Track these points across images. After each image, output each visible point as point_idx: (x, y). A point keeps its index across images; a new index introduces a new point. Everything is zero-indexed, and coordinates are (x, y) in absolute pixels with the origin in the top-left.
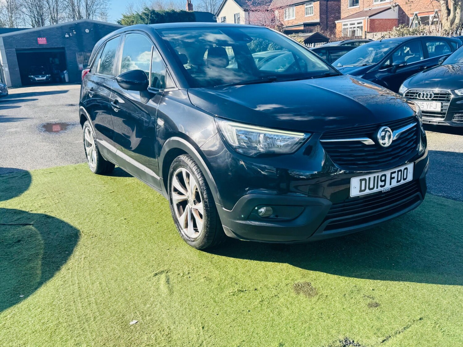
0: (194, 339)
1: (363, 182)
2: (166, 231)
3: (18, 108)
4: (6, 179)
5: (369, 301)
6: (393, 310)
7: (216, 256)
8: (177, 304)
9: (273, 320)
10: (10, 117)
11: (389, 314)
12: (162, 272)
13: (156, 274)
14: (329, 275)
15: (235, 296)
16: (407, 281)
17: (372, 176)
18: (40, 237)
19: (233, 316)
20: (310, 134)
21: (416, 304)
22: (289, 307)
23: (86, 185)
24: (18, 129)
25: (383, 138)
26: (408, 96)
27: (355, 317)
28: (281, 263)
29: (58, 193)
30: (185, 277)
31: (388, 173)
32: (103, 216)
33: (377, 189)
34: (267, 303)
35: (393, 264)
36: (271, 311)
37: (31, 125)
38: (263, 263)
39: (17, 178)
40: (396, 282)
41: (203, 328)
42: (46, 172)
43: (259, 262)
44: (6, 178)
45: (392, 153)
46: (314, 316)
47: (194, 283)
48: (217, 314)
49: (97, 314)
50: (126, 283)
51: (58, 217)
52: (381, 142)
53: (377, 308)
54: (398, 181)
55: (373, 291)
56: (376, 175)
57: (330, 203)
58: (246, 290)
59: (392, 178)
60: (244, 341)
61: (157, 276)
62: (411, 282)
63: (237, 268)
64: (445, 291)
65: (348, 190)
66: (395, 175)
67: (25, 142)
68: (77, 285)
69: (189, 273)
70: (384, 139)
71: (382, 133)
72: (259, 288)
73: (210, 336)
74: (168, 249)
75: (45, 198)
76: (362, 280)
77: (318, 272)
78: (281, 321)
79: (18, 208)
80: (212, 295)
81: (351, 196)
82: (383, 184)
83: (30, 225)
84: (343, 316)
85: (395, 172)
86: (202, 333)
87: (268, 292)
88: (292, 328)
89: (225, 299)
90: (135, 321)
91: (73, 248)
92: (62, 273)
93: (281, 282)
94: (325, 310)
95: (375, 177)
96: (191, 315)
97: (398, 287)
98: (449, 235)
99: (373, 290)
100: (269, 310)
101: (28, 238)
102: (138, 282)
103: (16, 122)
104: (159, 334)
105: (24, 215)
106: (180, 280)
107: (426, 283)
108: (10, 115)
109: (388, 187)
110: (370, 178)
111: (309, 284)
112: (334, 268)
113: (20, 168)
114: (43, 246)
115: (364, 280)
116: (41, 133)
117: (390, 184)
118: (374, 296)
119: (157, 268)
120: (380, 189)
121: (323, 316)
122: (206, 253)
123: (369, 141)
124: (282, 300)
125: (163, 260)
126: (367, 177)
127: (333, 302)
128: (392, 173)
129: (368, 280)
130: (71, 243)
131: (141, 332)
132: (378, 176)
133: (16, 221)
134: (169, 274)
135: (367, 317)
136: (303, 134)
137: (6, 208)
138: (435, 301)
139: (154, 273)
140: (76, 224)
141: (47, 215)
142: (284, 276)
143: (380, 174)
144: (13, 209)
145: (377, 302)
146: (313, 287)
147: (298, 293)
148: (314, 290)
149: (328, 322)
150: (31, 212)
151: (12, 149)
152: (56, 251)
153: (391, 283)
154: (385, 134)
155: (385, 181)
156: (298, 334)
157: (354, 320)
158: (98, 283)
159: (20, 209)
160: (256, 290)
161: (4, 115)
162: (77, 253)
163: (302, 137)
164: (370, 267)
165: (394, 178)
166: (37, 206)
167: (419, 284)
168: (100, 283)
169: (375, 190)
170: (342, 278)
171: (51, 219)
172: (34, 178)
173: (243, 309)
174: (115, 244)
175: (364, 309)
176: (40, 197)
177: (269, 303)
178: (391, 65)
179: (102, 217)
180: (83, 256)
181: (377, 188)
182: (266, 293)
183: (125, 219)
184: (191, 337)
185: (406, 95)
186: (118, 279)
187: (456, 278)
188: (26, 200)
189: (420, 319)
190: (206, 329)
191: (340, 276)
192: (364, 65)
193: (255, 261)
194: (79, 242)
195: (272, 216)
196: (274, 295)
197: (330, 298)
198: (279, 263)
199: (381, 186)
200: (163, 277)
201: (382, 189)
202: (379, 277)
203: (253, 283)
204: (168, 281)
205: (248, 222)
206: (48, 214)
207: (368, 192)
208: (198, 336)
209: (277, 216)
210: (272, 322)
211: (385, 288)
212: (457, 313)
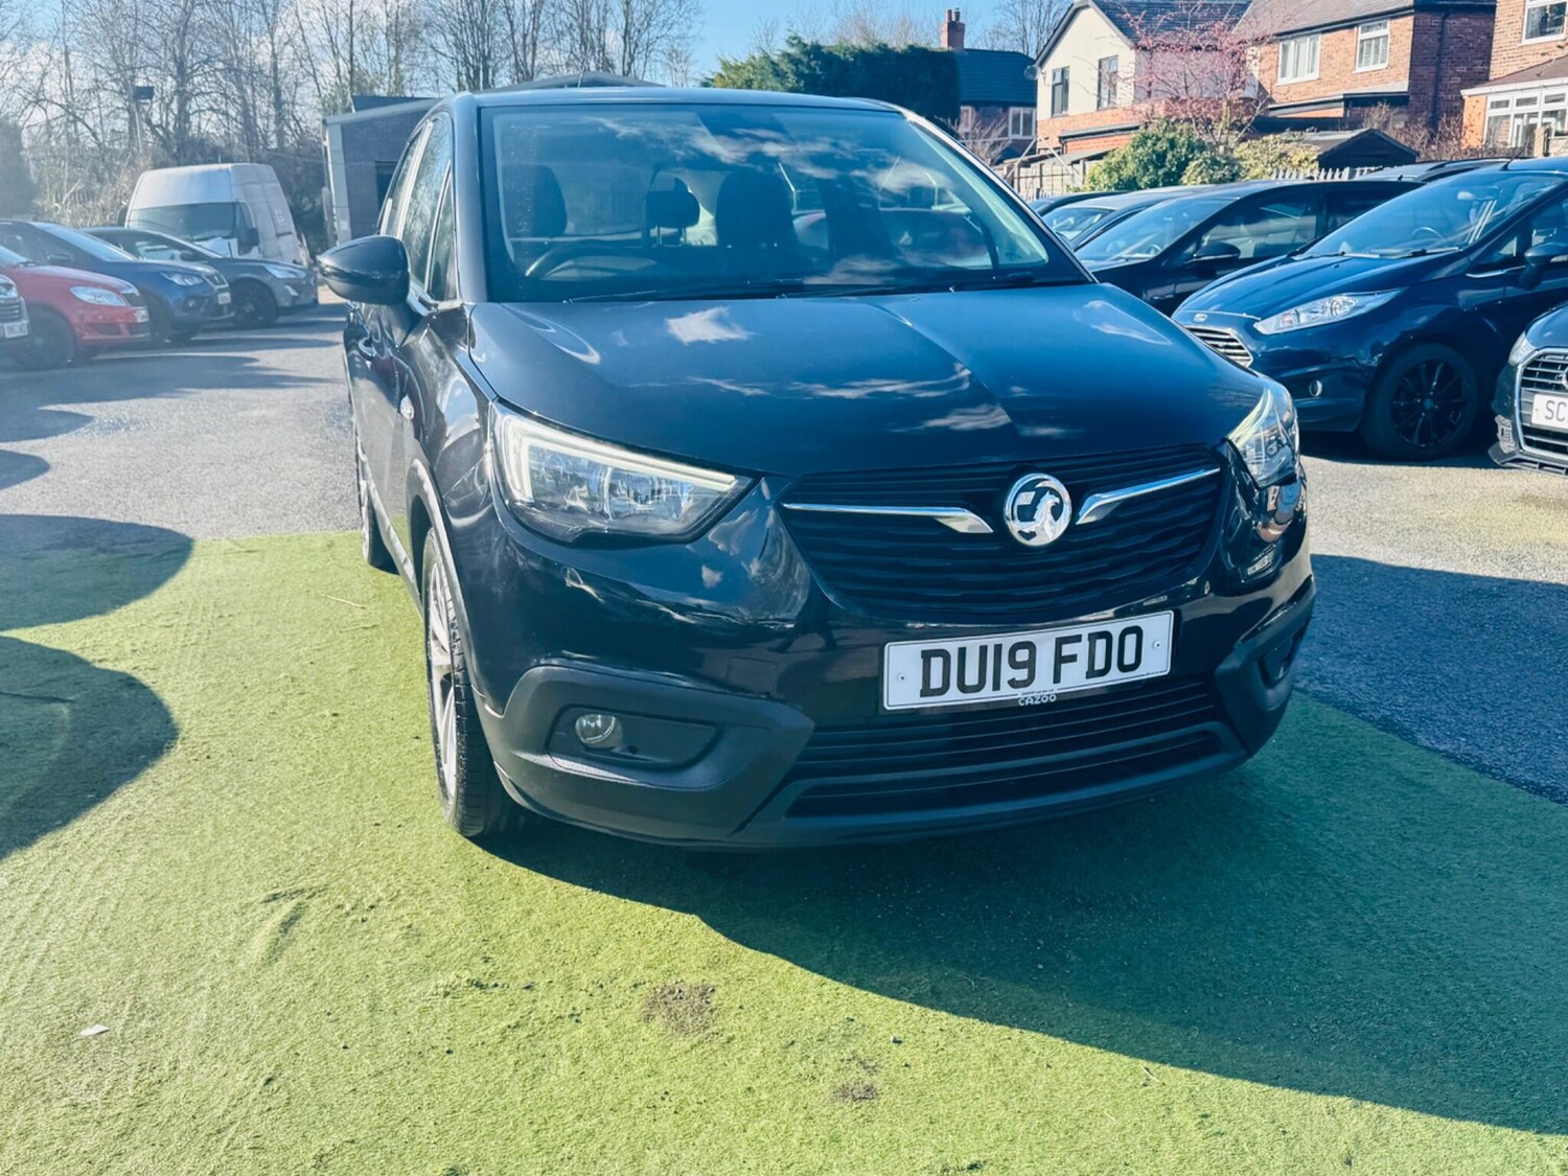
0: (215, 1110)
1: (937, 664)
2: (420, 766)
3: (324, 350)
4: (117, 559)
5: (856, 1074)
6: (907, 1120)
7: (499, 864)
8: (256, 997)
9: (501, 1093)
10: (281, 373)
11: (881, 1134)
12: (296, 892)
13: (275, 897)
14: (799, 970)
15: (448, 999)
16: (1037, 1031)
17: (973, 645)
18: (59, 742)
19: (389, 1060)
20: (749, 481)
21: (1002, 1113)
22: (584, 1056)
23: (317, 597)
24: (271, 413)
25: (1027, 513)
26: (1533, 374)
27: (762, 1124)
28: (677, 913)
29: (217, 615)
30: (353, 917)
31: (1044, 641)
32: (281, 697)
33: (997, 693)
34: (525, 1034)
35: (1040, 966)
36: (516, 1063)
37: (318, 403)
38: (623, 906)
39: (147, 558)
40: (997, 1028)
41: (269, 1081)
42: (238, 549)
43: (612, 899)
44: (120, 555)
45: (1068, 570)
46: (636, 1098)
47: (362, 942)
48: (345, 1047)
49: (19, 990)
50: (171, 911)
51: (155, 689)
52: (1015, 526)
53: (855, 1106)
54: (1092, 673)
55: (894, 1046)
56: (990, 641)
57: (810, 724)
58: (496, 985)
59: (1060, 660)
60: (353, 1142)
61: (274, 904)
62: (1050, 1035)
63: (529, 913)
64: (1145, 1085)
65: (874, 684)
66: (1081, 649)
67: (261, 452)
68: (37, 896)
69: (372, 907)
70: (1031, 519)
71: (1023, 494)
72: (542, 982)
73: (269, 1109)
74: (377, 825)
75: (171, 626)
76: (890, 1001)
77: (770, 956)
78: (520, 1098)
79: (73, 648)
80: (382, 985)
81: (888, 708)
82: (1022, 674)
83: (64, 701)
84: (727, 1117)
85: (1078, 639)
86: (251, 1097)
87: (559, 1001)
88: (535, 1127)
89: (410, 1006)
90: (100, 1028)
91: (120, 783)
92: (29, 854)
93: (627, 975)
94: (687, 1086)
95: (983, 650)
96: (268, 1037)
97: (991, 1045)
98: (1339, 895)
99: (895, 1041)
100: (511, 1061)
101: (30, 739)
102: (207, 914)
103: (281, 391)
104: (131, 1080)
105: (75, 670)
106: (327, 925)
107: (1099, 1047)
108: (285, 366)
109: (1043, 688)
110: (962, 652)
111: (705, 992)
112: (832, 951)
113: (179, 531)
114: (46, 768)
115: (896, 1002)
116: (327, 430)
117: (1057, 679)
118: (882, 1063)
119: (297, 877)
120: (1006, 692)
121: (666, 1102)
122: (480, 850)
123: (964, 521)
124: (581, 1032)
125: (333, 857)
126: (952, 646)
127: (731, 1065)
128: (1060, 642)
129: (909, 1005)
130: (125, 770)
131: (91, 1063)
132: (998, 648)
133: (39, 685)
134: (316, 901)
135: (800, 1129)
136: (730, 478)
137: (47, 645)
138: (1076, 1114)
139: (273, 892)
140: (188, 714)
141: (133, 679)
142: (652, 957)
143: (1008, 640)
144: (59, 651)
145: (877, 1086)
146: (713, 1004)
147: (648, 1018)
148: (707, 1014)
149: (665, 1125)
150: (97, 665)
151: (206, 471)
152: (70, 788)
153: (978, 1026)
154: (1036, 501)
155: (1030, 664)
156: (535, 1150)
157: (750, 1132)
158: (97, 898)
159: (78, 653)
160: (527, 988)
161: (269, 366)
162: (119, 801)
163: (726, 488)
164: (955, 963)
165: (1073, 658)
166: (128, 649)
167: (1073, 1047)
168: (103, 901)
169: (987, 694)
170: (831, 985)
171: (133, 692)
172: (191, 563)
173: (435, 1043)
174: (241, 787)
175: (813, 1101)
176: (160, 622)
177: (534, 1035)
178: (1519, 259)
179: (279, 698)
180: (126, 813)
181: (996, 686)
182: (550, 1004)
183: (335, 715)
184: (214, 1100)
185: (1526, 373)
186: (162, 894)
187: (1224, 1047)
188: (114, 626)
189: (973, 1167)
190: (275, 1085)
191: (829, 981)
192: (1415, 255)
193: (605, 895)
194: (150, 770)
195: (616, 750)
196: (570, 1011)
197: (736, 1046)
198: (669, 912)
199: (1013, 683)
200: (287, 907)
201: (1019, 693)
202: (955, 1001)
203: (537, 965)
204: (287, 925)
205: (546, 760)
206: (139, 675)
207: (954, 696)
208: (234, 1103)
209: (633, 750)
210: (489, 1097)
211: (942, 1044)
212: (1121, 1167)
